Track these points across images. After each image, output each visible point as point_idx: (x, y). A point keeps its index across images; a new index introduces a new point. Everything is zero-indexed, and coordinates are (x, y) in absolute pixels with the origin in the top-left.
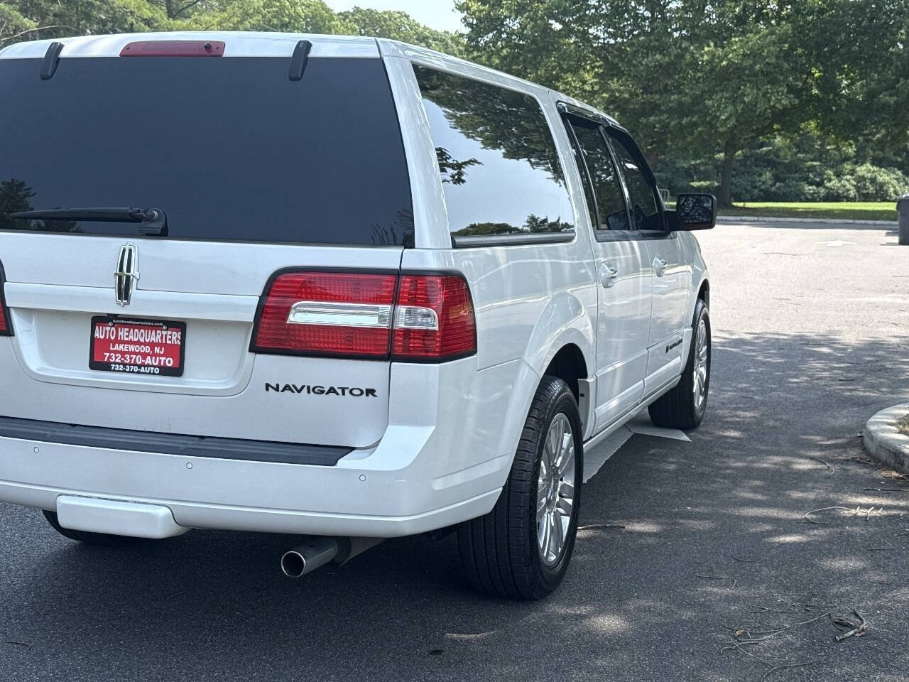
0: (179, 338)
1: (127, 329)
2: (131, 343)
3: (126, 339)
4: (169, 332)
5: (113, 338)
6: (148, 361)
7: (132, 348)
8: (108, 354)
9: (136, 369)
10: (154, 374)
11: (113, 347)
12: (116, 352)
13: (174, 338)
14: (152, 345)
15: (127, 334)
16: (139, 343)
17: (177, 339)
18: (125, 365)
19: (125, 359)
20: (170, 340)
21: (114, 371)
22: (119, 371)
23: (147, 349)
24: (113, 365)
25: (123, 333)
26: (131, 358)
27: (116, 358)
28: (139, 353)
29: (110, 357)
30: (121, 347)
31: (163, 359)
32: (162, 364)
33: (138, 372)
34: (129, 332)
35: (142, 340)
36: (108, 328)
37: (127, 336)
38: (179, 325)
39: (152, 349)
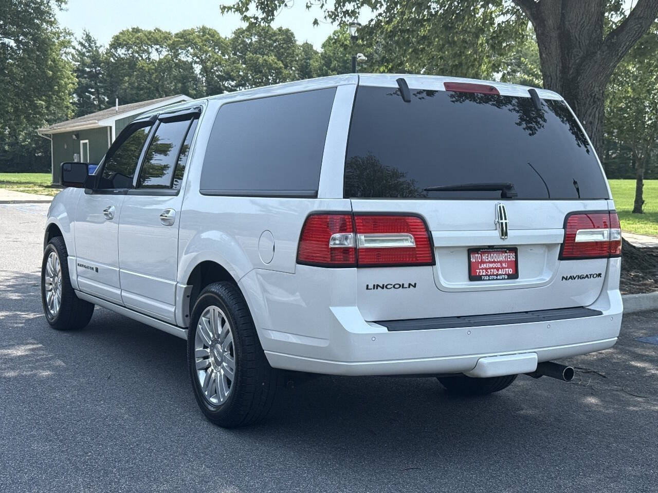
0: (514, 257)
1: (487, 255)
2: (490, 262)
3: (487, 260)
4: (509, 254)
5: (480, 261)
6: (500, 272)
7: (491, 265)
8: (478, 271)
9: (495, 277)
10: (505, 279)
11: (481, 266)
12: (482, 269)
13: (511, 257)
14: (501, 262)
15: (487, 257)
16: (494, 262)
17: (513, 257)
18: (489, 276)
19: (488, 272)
20: (510, 258)
21: (484, 280)
22: (486, 280)
23: (499, 265)
24: (483, 277)
25: (485, 258)
26: (491, 271)
27: (483, 272)
28: (495, 268)
29: (480, 272)
30: (485, 265)
31: (507, 270)
32: (507, 273)
33: (497, 279)
34: (488, 256)
35: (496, 260)
36: (477, 255)
37: (488, 259)
38: (513, 249)
39: (501, 265)
